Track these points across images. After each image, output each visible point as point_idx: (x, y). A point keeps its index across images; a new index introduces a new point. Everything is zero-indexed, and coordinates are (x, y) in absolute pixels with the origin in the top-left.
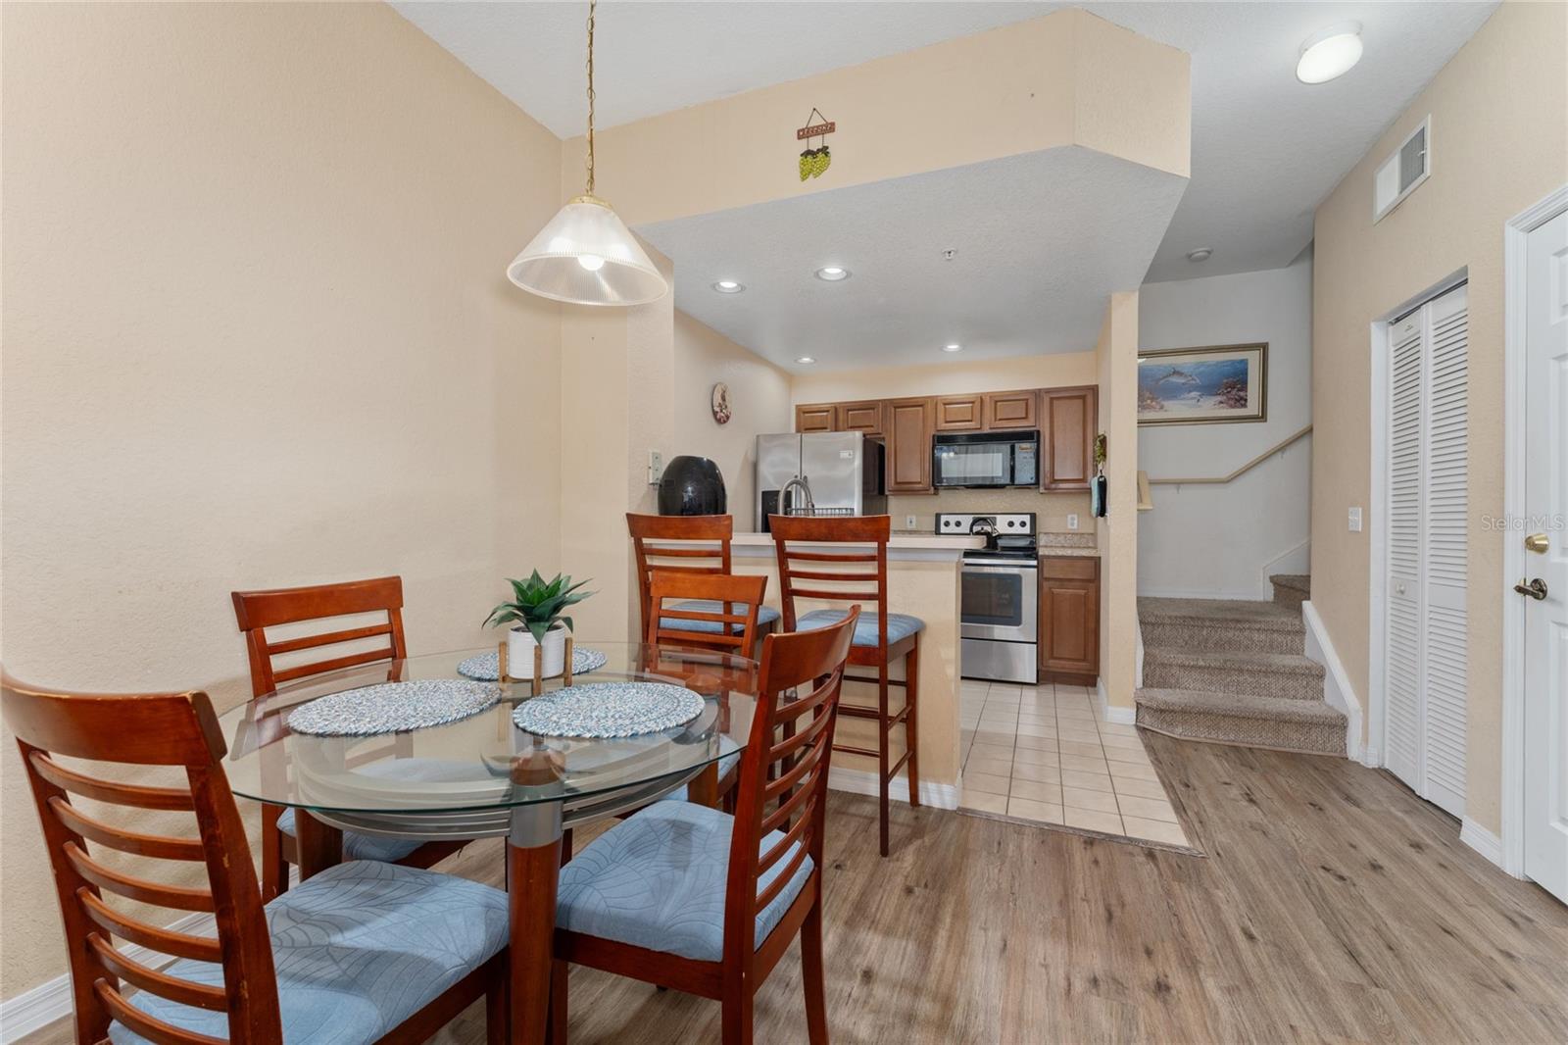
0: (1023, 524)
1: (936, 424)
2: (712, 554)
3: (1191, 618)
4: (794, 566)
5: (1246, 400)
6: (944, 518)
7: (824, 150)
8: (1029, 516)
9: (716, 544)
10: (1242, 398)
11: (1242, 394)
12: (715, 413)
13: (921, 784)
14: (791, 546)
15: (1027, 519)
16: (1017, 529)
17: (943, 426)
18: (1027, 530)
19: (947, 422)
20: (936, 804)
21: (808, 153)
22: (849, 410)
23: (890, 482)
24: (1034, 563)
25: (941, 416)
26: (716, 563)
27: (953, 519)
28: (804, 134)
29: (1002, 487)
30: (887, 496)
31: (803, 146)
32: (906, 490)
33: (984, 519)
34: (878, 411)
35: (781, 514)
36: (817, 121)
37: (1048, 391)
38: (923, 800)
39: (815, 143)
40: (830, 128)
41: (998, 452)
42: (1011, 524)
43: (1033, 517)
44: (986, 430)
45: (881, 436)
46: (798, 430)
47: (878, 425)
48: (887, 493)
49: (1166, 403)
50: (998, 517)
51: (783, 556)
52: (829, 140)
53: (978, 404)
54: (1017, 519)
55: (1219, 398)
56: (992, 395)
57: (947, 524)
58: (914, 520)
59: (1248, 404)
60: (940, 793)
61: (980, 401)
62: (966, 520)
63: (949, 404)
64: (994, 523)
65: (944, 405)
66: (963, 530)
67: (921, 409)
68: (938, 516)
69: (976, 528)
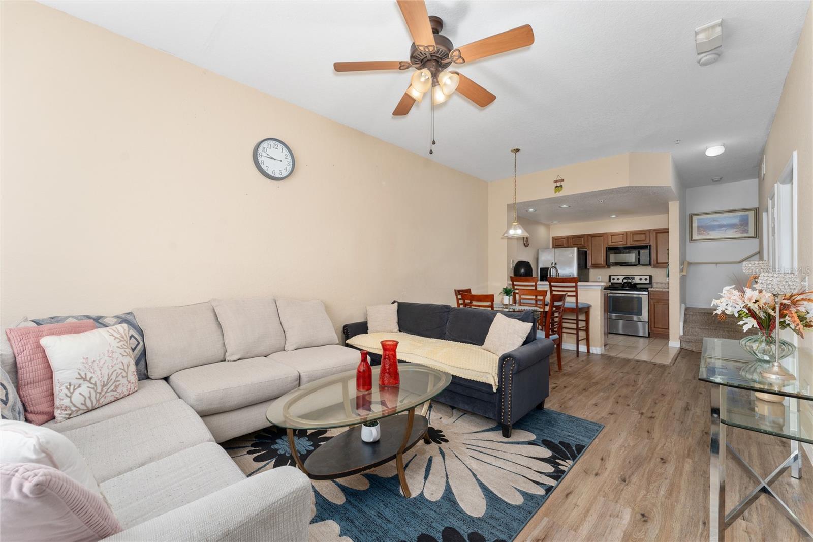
0: (646, 279)
1: (608, 243)
2: (532, 286)
3: (708, 313)
4: (553, 289)
5: (748, 231)
6: (612, 277)
7: (561, 186)
9: (534, 284)
10: (746, 230)
11: (746, 228)
12: (525, 244)
13: (590, 348)
14: (552, 284)
15: (648, 277)
16: (643, 281)
17: (610, 243)
18: (648, 281)
19: (612, 242)
20: (595, 353)
21: (556, 187)
22: (573, 239)
23: (589, 264)
24: (647, 293)
25: (610, 240)
26: (534, 288)
27: (616, 278)
28: (555, 182)
29: (636, 265)
30: (589, 269)
31: (555, 185)
32: (596, 266)
33: (628, 277)
34: (585, 238)
35: (549, 276)
36: (559, 179)
37: (654, 230)
38: (591, 352)
39: (559, 184)
40: (563, 180)
41: (632, 253)
42: (641, 279)
43: (651, 277)
44: (629, 245)
46: (553, 247)
48: (588, 268)
49: (710, 233)
50: (635, 277)
51: (551, 286)
52: (562, 183)
54: (643, 278)
55: (735, 230)
56: (631, 232)
57: (614, 279)
58: (600, 278)
59: (749, 232)
60: (596, 350)
61: (626, 234)
62: (621, 278)
63: (613, 235)
64: (633, 278)
65: (611, 236)
66: (620, 281)
67: (602, 238)
68: (610, 276)
69: (625, 281)
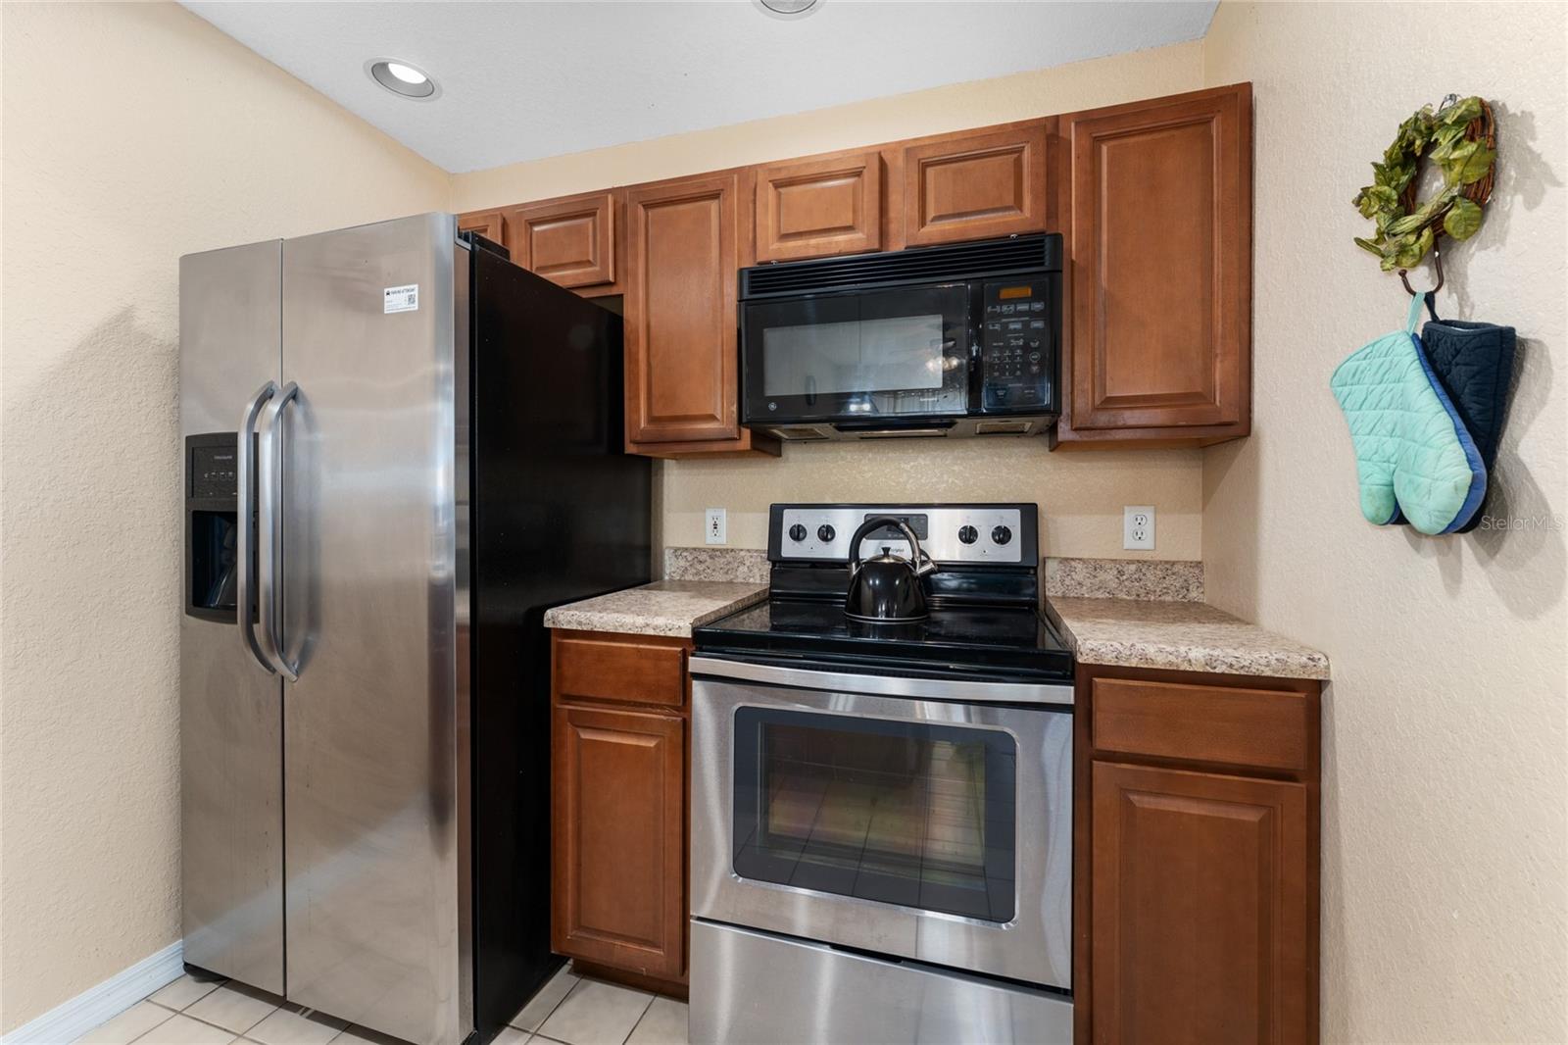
0: (1002, 535)
1: (754, 243)
6: (790, 519)
8: (1017, 513)
15: (1012, 520)
16: (985, 552)
19: (785, 237)
22: (532, 223)
23: (637, 419)
24: (1065, 694)
25: (768, 222)
27: (812, 521)
33: (892, 522)
34: (604, 219)
37: (1087, 120)
42: (968, 536)
43: (1029, 514)
44: (897, 246)
45: (615, 291)
47: (604, 262)
50: (933, 515)
53: (871, 176)
54: (985, 522)
56: (910, 149)
57: (798, 533)
61: (877, 169)
62: (846, 523)
63: (786, 179)
64: (917, 530)
65: (778, 185)
66: (840, 550)
67: (714, 205)
68: (776, 513)
69: (869, 549)
